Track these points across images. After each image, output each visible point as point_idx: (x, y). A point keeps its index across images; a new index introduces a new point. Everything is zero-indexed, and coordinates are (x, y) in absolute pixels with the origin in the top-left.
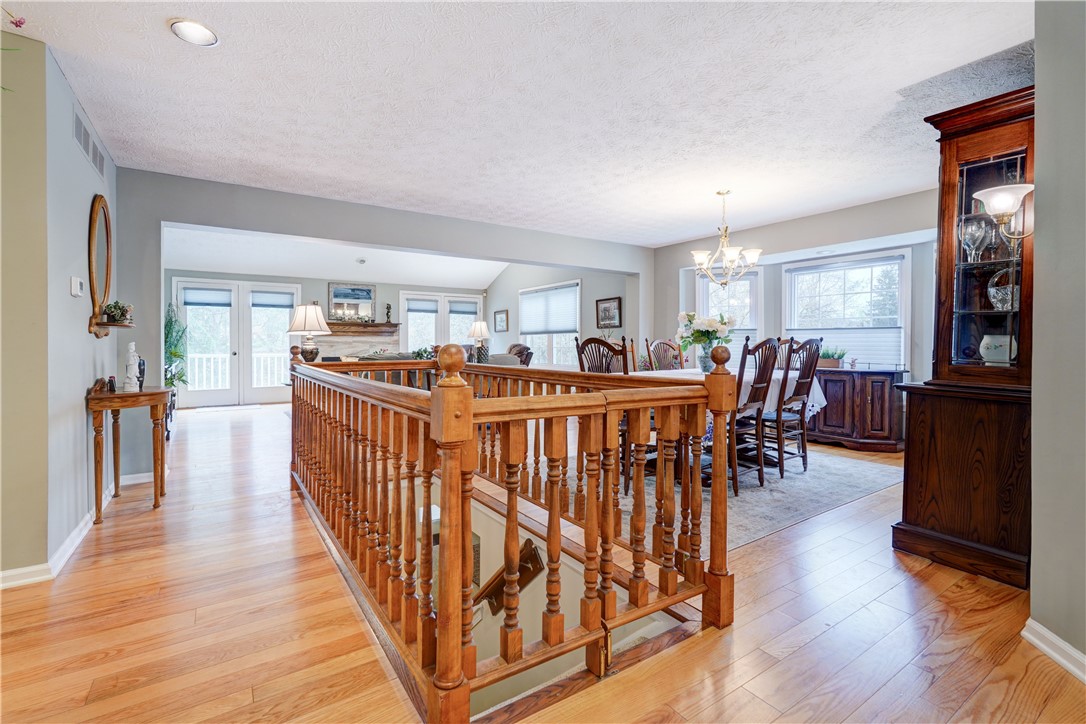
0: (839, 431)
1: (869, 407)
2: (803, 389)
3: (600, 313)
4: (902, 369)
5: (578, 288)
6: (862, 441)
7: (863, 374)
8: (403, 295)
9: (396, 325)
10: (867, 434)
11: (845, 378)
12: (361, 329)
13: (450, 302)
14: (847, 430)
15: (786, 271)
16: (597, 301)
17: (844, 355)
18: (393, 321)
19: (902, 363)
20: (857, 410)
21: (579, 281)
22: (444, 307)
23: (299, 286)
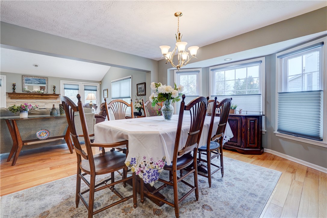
0: (235, 144)
1: (249, 133)
2: (221, 129)
3: (138, 90)
4: (261, 114)
5: (131, 79)
6: (245, 149)
7: (246, 117)
8: (62, 82)
9: (58, 95)
10: (248, 146)
11: (237, 118)
12: (40, 96)
13: (85, 86)
14: (238, 144)
15: (211, 70)
16: (137, 84)
17: (236, 107)
18: (57, 93)
19: (261, 111)
20: (243, 134)
21: (131, 76)
22: (82, 87)
23: (5, 76)
